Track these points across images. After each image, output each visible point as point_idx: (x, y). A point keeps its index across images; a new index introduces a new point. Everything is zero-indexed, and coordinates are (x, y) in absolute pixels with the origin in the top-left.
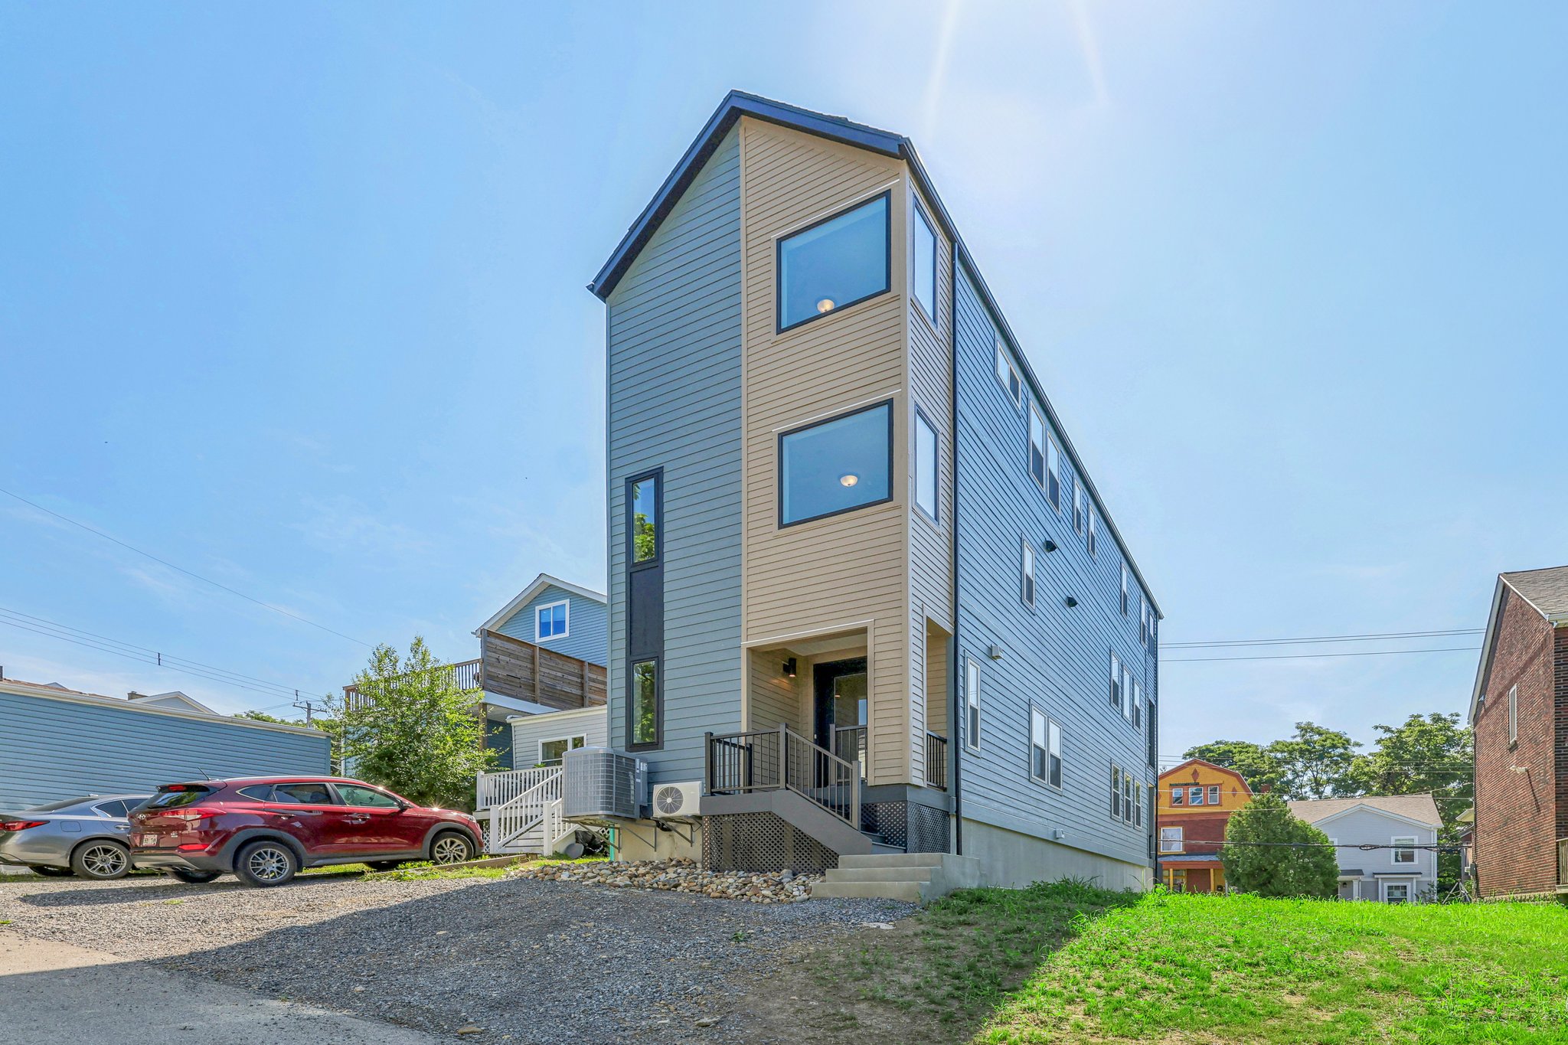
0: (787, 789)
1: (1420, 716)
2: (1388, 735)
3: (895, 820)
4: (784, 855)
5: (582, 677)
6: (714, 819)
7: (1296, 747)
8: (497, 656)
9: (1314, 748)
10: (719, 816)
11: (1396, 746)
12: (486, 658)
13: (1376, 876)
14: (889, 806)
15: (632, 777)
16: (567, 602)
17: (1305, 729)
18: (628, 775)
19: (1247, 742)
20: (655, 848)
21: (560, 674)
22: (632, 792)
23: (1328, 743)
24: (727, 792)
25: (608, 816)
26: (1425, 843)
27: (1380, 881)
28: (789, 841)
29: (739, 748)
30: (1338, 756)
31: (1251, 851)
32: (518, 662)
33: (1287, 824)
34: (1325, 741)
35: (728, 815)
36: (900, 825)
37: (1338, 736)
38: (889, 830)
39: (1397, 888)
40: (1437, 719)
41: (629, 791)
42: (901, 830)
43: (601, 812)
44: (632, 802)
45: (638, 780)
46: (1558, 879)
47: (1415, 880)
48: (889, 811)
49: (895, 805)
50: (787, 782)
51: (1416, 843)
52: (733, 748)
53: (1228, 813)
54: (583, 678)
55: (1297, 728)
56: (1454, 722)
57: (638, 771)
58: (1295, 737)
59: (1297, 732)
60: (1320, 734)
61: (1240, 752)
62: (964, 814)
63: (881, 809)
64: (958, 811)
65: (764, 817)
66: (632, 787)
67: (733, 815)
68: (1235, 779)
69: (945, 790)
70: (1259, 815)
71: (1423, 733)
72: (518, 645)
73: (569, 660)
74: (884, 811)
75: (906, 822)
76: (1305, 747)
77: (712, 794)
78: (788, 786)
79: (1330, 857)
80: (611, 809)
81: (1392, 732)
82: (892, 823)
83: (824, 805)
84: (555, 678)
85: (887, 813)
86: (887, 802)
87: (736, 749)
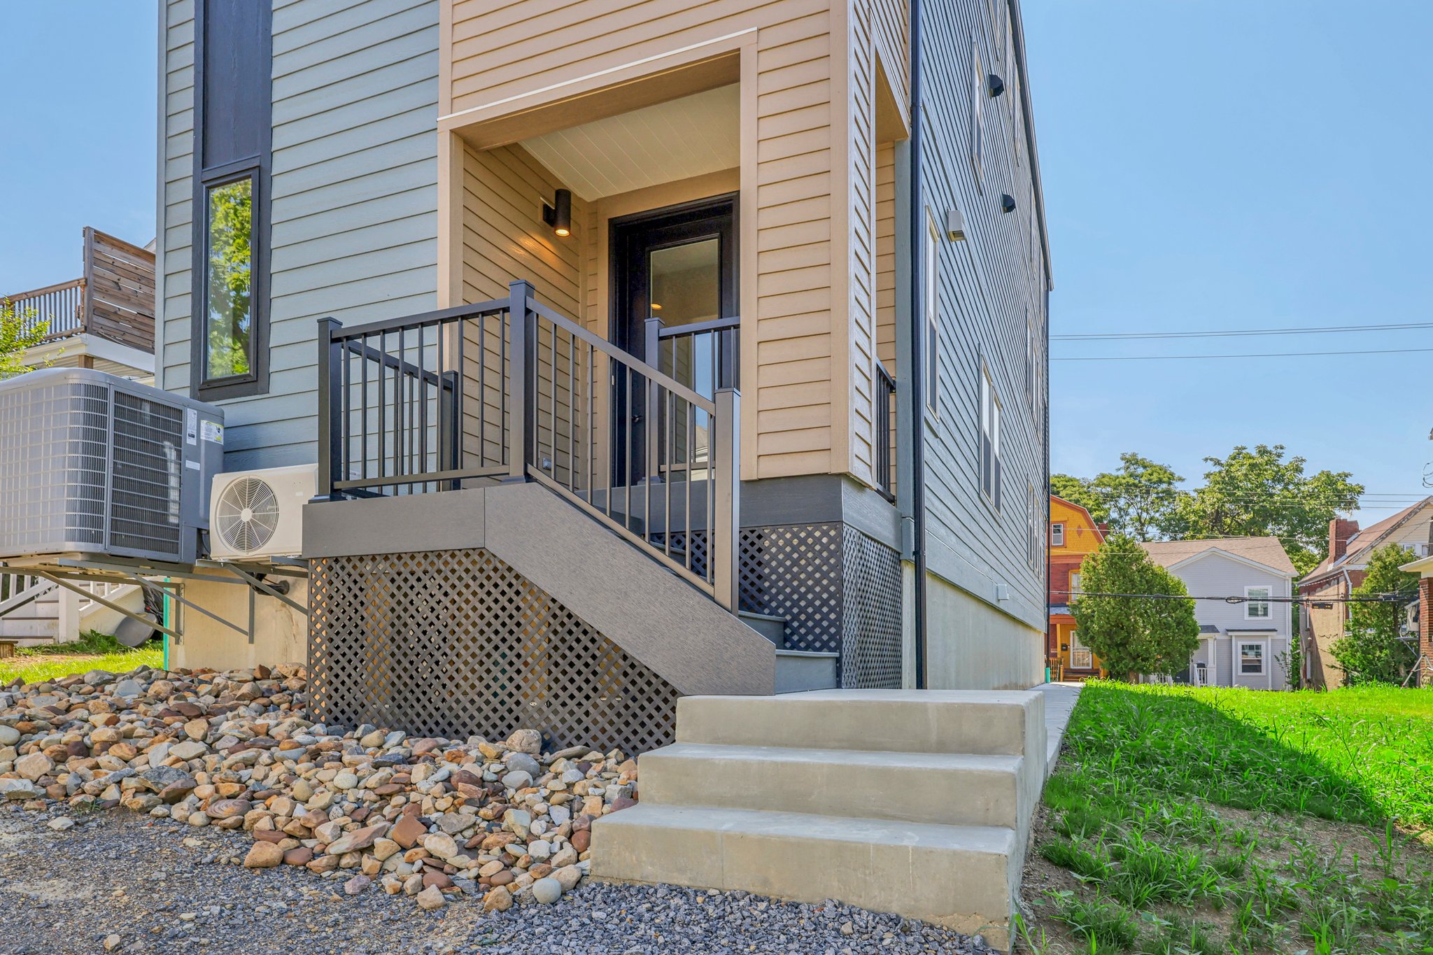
0: (529, 478)
1: (1245, 448)
2: (1217, 469)
3: (810, 576)
4: (518, 679)
6: (337, 567)
7: (1124, 481)
8: (115, 278)
9: (1140, 482)
10: (349, 559)
11: (1227, 483)
12: (91, 278)
13: (1230, 634)
14: (795, 535)
15: (171, 454)
17: (1131, 460)
18: (159, 449)
19: (1069, 475)
20: (251, 635)
22: (174, 495)
23: (1155, 478)
24: (375, 490)
25: (94, 557)
26: (1280, 595)
27: (1233, 639)
28: (535, 642)
29: (426, 380)
30: (1163, 492)
31: (1109, 604)
33: (1143, 570)
34: (1151, 475)
35: (374, 558)
36: (826, 589)
37: (1163, 469)
38: (795, 604)
39: (1251, 647)
40: (1263, 451)
41: (165, 491)
42: (825, 603)
43: (70, 546)
44: (173, 520)
45: (190, 464)
47: (1270, 639)
48: (795, 549)
49: (810, 535)
50: (528, 458)
51: (1270, 595)
52: (407, 379)
53: (1081, 556)
55: (1122, 459)
56: (1279, 456)
57: (192, 442)
58: (1118, 470)
59: (1122, 464)
60: (1145, 467)
61: (1065, 487)
62: (930, 563)
63: (774, 544)
64: (918, 553)
65: (467, 563)
66: (173, 482)
67: (386, 558)
68: (1080, 515)
69: (892, 500)
70: (1116, 560)
71: (1253, 466)
74: (781, 550)
75: (839, 582)
76: (1131, 481)
77: (336, 495)
78: (532, 470)
79: (1189, 612)
80: (97, 538)
81: (1221, 465)
82: (802, 583)
83: (631, 529)
85: (788, 556)
86: (789, 526)
87: (416, 382)
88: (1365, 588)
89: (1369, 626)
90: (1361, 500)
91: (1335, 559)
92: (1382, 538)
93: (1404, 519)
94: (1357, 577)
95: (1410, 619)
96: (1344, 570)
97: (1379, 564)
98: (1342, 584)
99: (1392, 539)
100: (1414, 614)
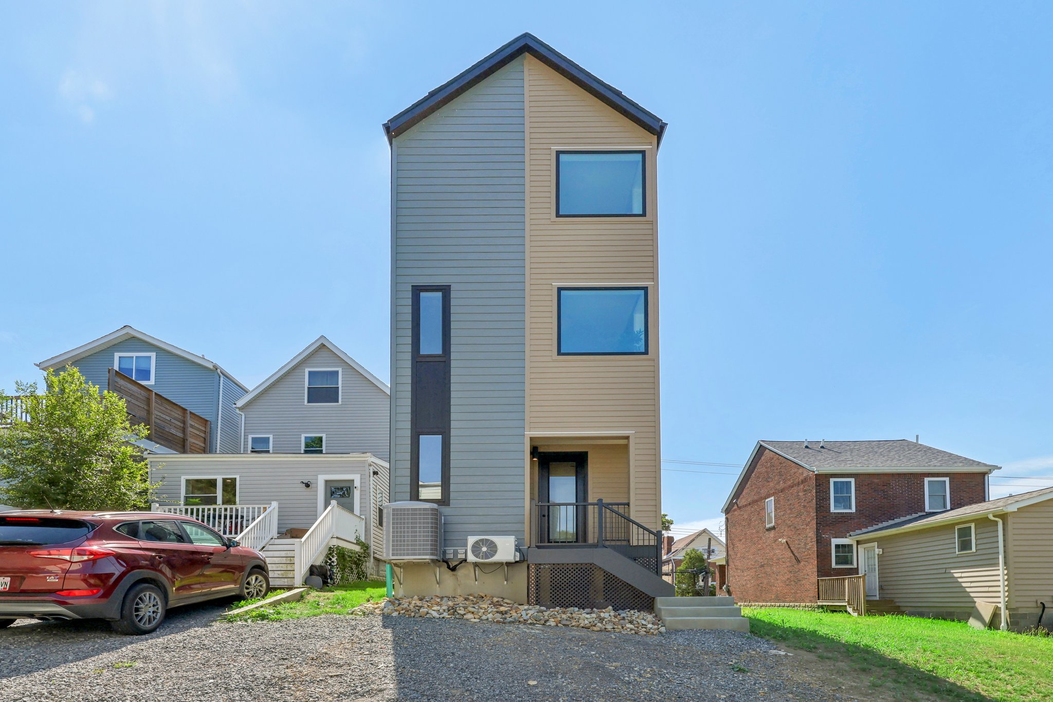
0: (605, 547)
5: (184, 422)
6: (537, 566)
16: (153, 355)
21: (168, 418)
32: (137, 403)
46: (819, 598)
54: (184, 424)
72: (138, 388)
73: (175, 407)
84: (164, 420)
88: (682, 567)
89: (684, 583)
90: (672, 527)
91: (667, 554)
92: (687, 545)
93: (695, 538)
94: (678, 563)
95: (701, 580)
96: (672, 559)
97: (688, 557)
98: (671, 565)
99: (691, 546)
100: (702, 578)
